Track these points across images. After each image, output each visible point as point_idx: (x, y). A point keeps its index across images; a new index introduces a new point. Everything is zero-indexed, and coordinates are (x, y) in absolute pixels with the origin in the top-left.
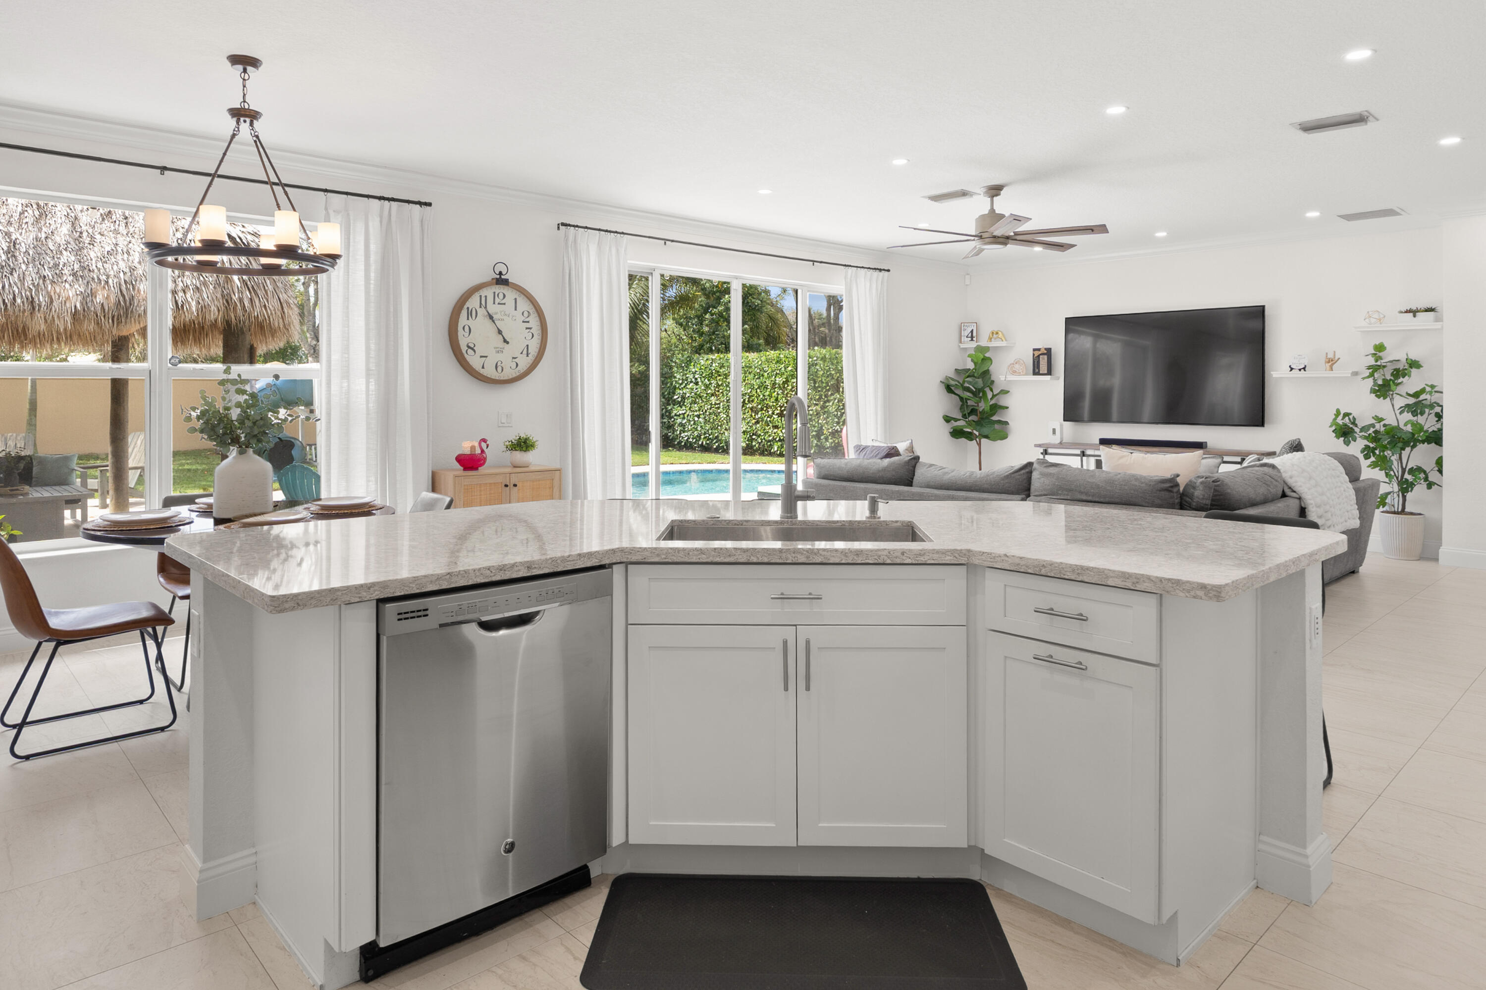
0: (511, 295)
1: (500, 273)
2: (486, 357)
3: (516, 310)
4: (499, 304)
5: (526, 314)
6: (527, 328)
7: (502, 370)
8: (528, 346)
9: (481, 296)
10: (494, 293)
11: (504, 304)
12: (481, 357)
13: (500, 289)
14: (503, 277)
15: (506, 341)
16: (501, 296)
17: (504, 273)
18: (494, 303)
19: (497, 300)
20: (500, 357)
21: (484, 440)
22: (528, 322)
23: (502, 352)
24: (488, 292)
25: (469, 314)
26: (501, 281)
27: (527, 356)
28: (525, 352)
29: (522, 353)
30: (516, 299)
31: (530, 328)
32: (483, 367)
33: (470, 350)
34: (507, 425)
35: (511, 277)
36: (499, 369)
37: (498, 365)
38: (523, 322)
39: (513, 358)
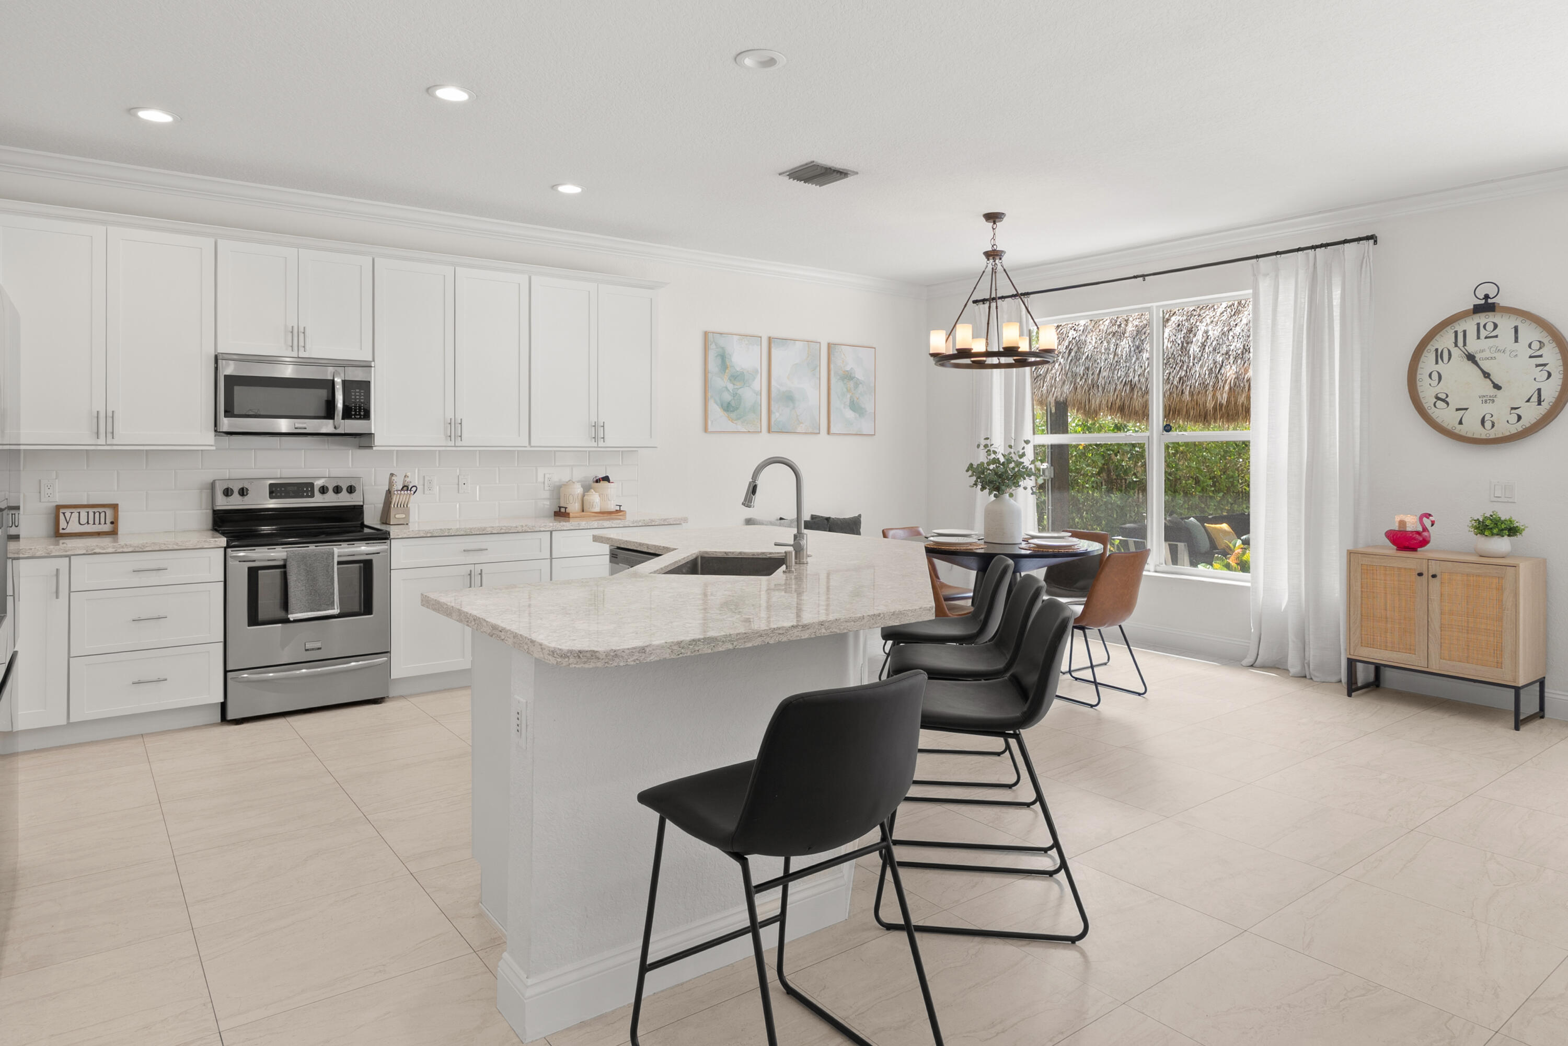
0: (1506, 324)
1: (1487, 297)
2: (1466, 409)
3: (1516, 341)
4: (1486, 338)
5: (1536, 345)
6: (1537, 366)
7: (1493, 426)
8: (1539, 390)
9: (1456, 332)
10: (1478, 324)
11: (1496, 336)
12: (1457, 410)
13: (1482, 318)
14: (1490, 301)
15: (1497, 387)
16: (1490, 327)
17: (1491, 296)
18: (1478, 338)
19: (1483, 333)
20: (1488, 409)
21: (1428, 516)
22: (1541, 356)
23: (1493, 401)
24: (1469, 325)
25: (1439, 356)
26: (1486, 307)
27: (1539, 404)
28: (1535, 398)
29: (1528, 401)
30: (1516, 329)
31: (1545, 365)
32: (1461, 423)
33: (1439, 403)
34: (1506, 500)
35: (1501, 301)
36: (1488, 424)
37: (1486, 419)
38: (1531, 357)
39: (1513, 408)
